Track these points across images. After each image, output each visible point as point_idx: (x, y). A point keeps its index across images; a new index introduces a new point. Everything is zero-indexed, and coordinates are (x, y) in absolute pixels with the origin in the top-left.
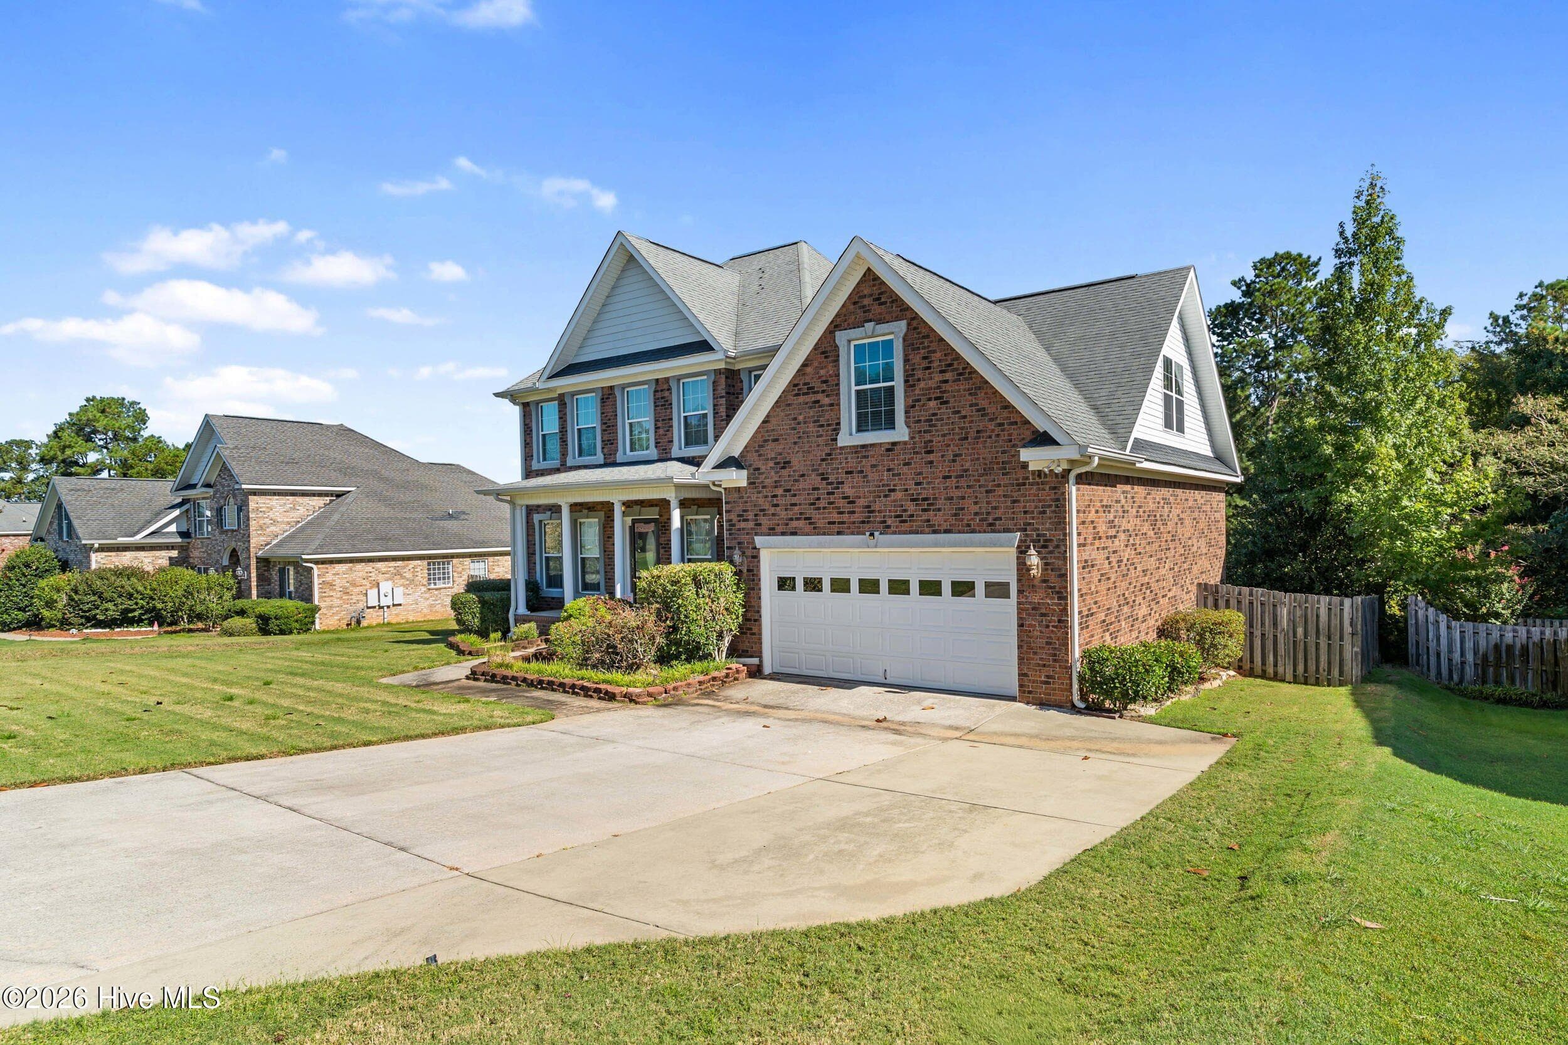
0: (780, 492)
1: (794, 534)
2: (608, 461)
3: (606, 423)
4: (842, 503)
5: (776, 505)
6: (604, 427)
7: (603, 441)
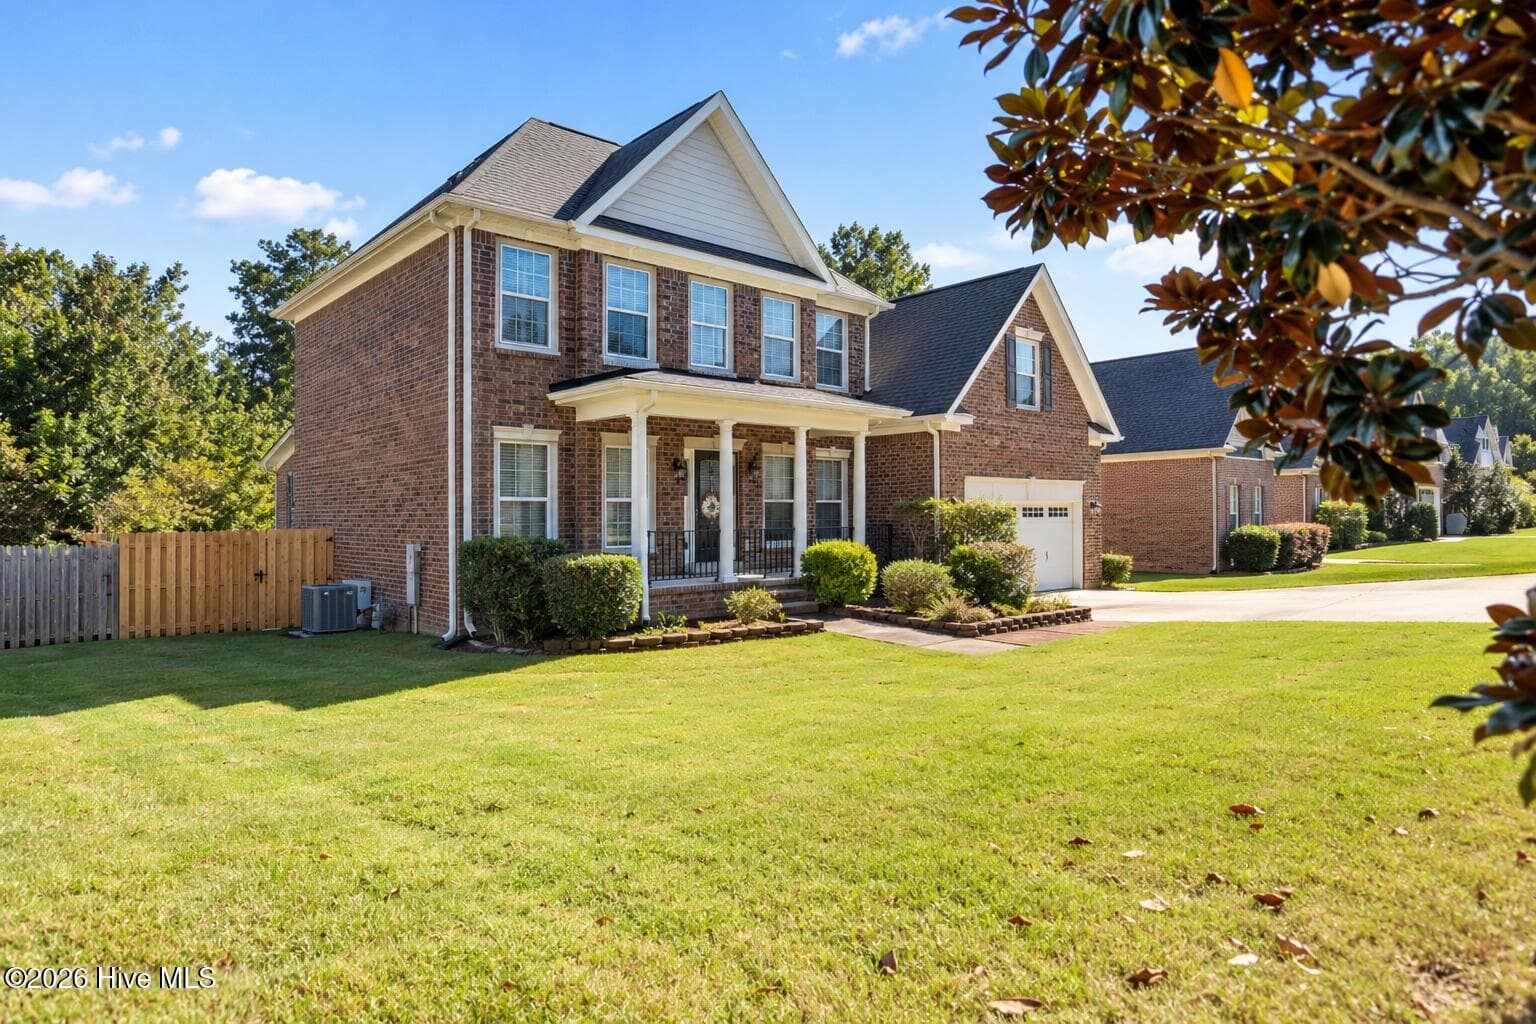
1: (988, 476)
5: (977, 451)
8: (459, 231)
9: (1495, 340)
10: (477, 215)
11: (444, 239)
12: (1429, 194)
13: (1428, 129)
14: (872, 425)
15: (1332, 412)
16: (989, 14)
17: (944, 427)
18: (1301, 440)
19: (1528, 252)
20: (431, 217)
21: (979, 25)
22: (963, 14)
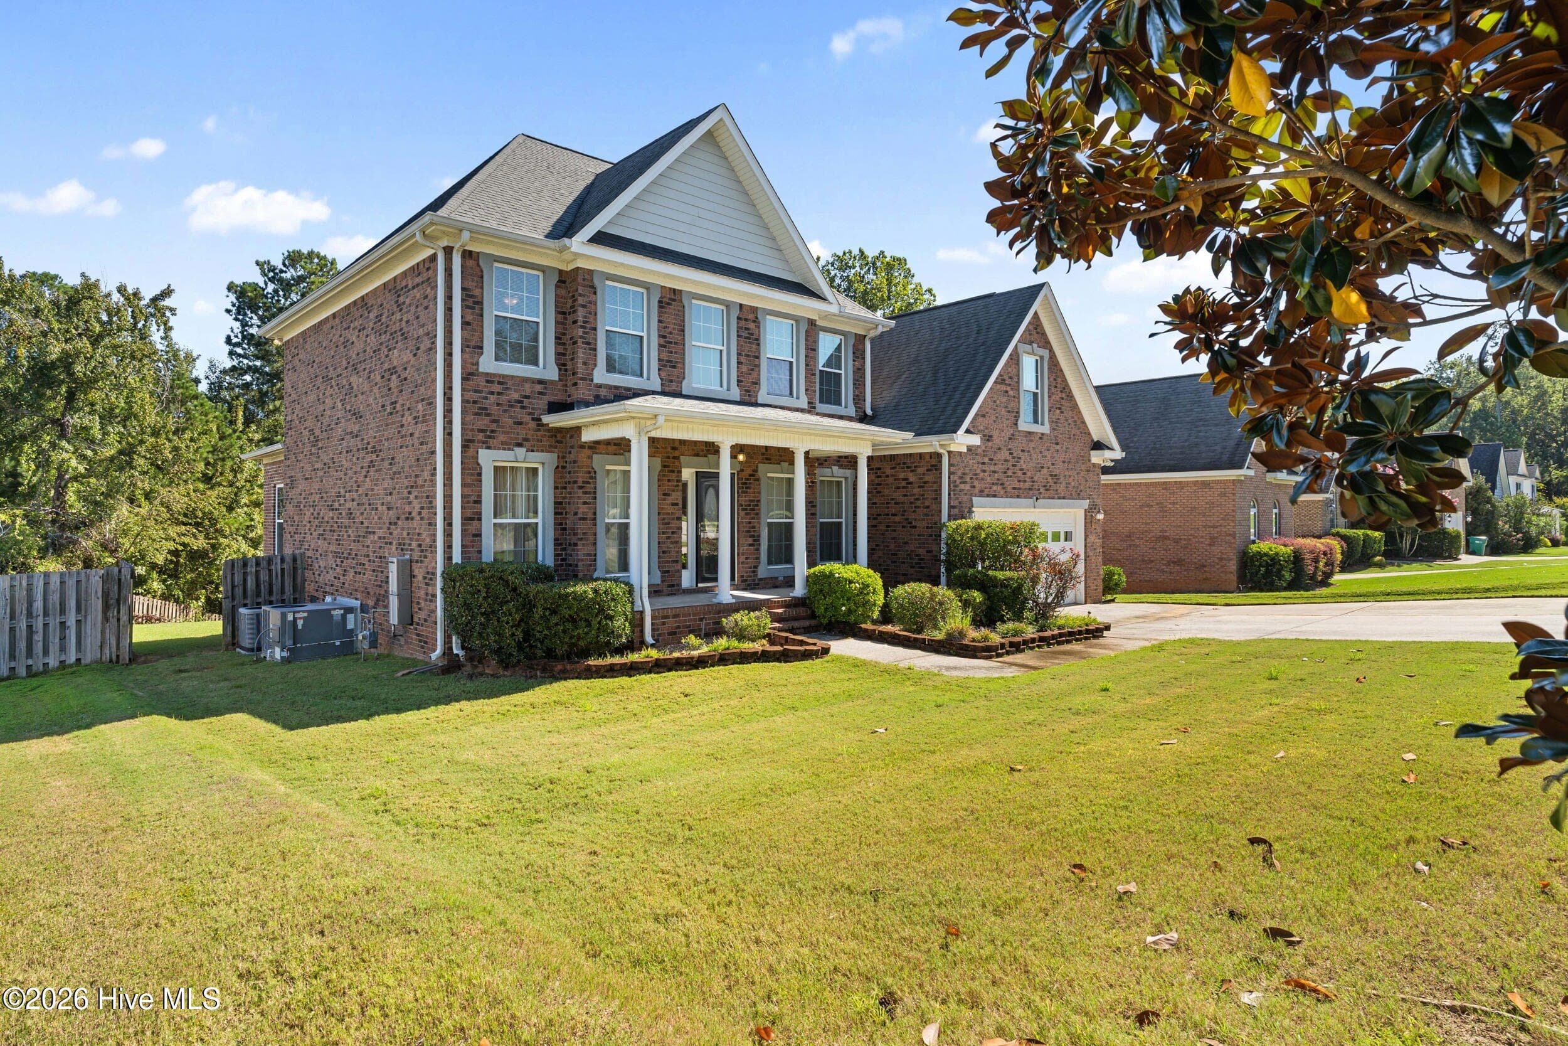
0: (986, 460)
1: (995, 496)
2: (667, 389)
3: (664, 337)
4: (1020, 473)
5: (984, 471)
6: (662, 341)
7: (659, 360)
8: (448, 251)
9: (1525, 368)
10: (466, 235)
11: (433, 258)
12: (1453, 214)
13: (1452, 144)
14: (874, 446)
15: (1351, 440)
16: (988, 17)
17: (953, 448)
18: (1318, 470)
19: (1557, 276)
20: (418, 237)
21: (980, 27)
22: (962, 17)
